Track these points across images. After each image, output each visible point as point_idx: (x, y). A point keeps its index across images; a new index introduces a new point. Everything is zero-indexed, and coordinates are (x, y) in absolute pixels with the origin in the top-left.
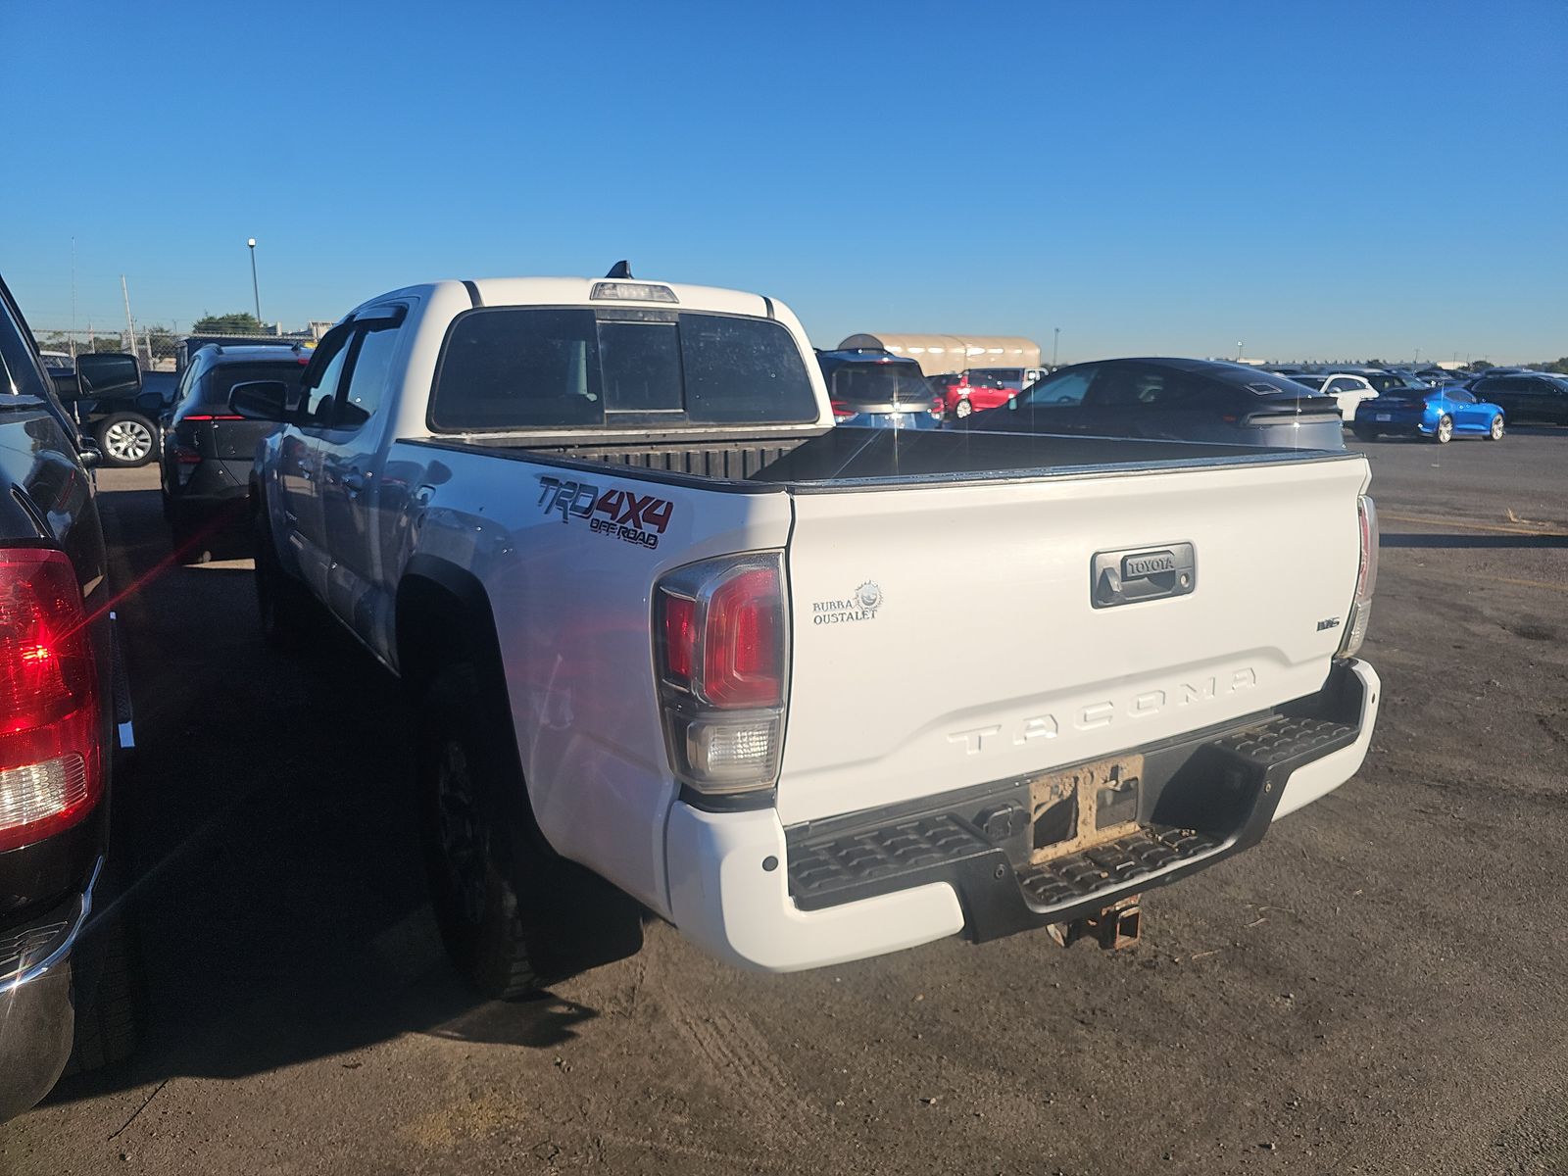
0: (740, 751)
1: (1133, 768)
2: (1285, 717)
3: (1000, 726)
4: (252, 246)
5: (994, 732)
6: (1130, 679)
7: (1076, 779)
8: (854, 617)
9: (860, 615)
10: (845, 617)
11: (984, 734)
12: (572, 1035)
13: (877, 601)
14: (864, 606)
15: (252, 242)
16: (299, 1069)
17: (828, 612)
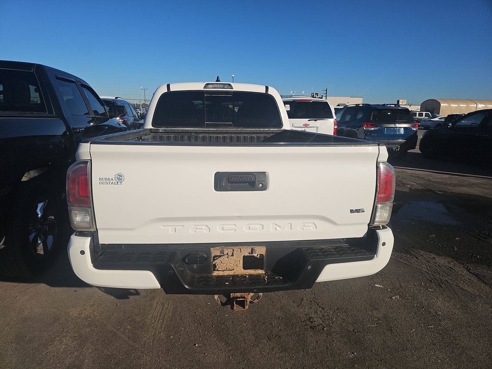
0: (78, 219)
1: (260, 251)
2: (349, 245)
3: (184, 226)
4: (233, 77)
5: (181, 227)
6: (240, 218)
7: (233, 250)
8: (114, 184)
9: (116, 183)
10: (111, 183)
11: (177, 228)
12: (128, 298)
13: (123, 179)
14: (118, 180)
15: (233, 76)
16: (66, 288)
17: (104, 181)
